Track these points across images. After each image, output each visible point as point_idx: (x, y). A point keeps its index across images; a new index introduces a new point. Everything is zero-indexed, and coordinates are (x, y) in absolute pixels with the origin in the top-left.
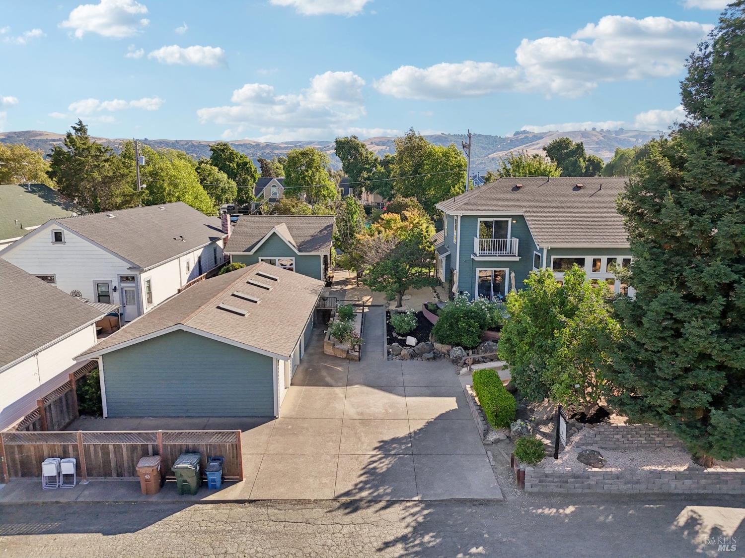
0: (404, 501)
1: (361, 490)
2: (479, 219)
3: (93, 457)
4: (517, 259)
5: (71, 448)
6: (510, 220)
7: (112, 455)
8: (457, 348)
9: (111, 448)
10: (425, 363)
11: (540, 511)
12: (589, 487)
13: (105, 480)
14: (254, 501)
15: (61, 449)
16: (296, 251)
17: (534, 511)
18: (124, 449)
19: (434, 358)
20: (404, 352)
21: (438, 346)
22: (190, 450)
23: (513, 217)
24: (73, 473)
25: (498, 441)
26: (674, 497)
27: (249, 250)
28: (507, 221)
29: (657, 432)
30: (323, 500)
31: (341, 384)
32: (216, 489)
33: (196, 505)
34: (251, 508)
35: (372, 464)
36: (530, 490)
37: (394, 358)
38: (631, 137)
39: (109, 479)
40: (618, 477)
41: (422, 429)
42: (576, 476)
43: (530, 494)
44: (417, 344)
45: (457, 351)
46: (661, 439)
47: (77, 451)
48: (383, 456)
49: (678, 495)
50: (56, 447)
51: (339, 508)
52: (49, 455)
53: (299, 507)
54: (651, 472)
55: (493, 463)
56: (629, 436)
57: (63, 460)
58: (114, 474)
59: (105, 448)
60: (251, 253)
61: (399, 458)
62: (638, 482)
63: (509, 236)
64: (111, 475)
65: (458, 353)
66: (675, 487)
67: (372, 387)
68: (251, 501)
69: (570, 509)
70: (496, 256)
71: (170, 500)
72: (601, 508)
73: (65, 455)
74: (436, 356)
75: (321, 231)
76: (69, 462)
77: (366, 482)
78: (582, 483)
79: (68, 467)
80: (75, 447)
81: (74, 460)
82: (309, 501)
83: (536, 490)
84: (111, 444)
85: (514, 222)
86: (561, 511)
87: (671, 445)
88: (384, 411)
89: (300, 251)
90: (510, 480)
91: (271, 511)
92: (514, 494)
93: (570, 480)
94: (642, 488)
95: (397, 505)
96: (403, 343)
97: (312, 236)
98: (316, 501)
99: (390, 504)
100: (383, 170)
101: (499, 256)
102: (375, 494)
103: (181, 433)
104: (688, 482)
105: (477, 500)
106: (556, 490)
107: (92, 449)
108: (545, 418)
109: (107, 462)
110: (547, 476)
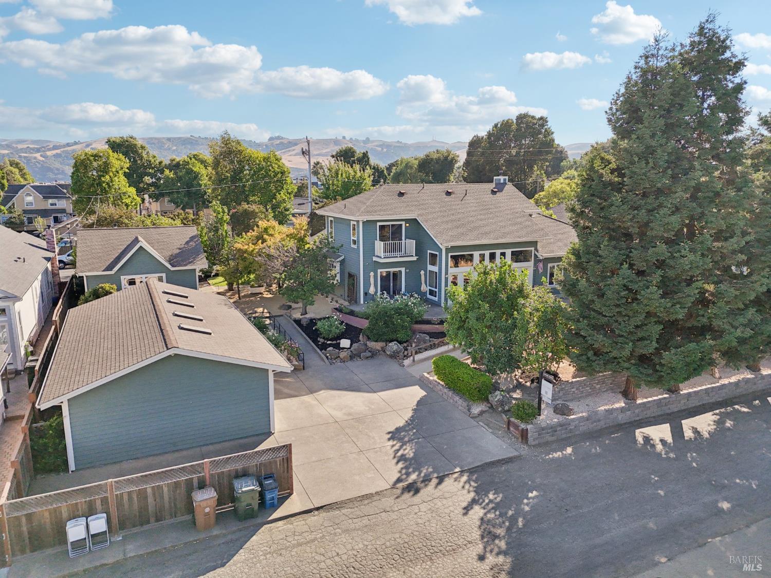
0: (448, 474)
1: (408, 474)
2: (379, 224)
3: (126, 506)
4: (415, 258)
5: (98, 503)
6: (403, 223)
7: (150, 500)
8: (393, 343)
9: (149, 491)
10: (365, 362)
11: (551, 456)
12: (571, 431)
13: (142, 529)
14: (322, 507)
15: (85, 507)
16: (169, 266)
17: (547, 457)
18: (165, 489)
19: (372, 357)
20: (343, 354)
21: (372, 344)
22: (240, 474)
23: (406, 221)
24: (104, 530)
25: (482, 413)
26: (624, 426)
27: (109, 268)
28: (401, 225)
29: (597, 381)
30: (383, 491)
31: (304, 393)
32: (275, 507)
33: (265, 526)
34: (323, 514)
35: (398, 452)
36: (533, 443)
37: (334, 361)
38: (377, 146)
39: (146, 527)
40: (587, 419)
41: (412, 416)
42: (561, 425)
43: (534, 446)
44: (351, 345)
45: (394, 346)
46: (599, 386)
47: (107, 503)
48: (401, 444)
49: (625, 424)
50: (79, 505)
51: (402, 493)
52: (69, 515)
53: (366, 502)
54: (606, 411)
55: (491, 430)
56: (581, 388)
57: (89, 519)
58: (152, 520)
59: (142, 494)
60: (112, 272)
61: (416, 442)
62: (599, 421)
63: (403, 238)
64: (148, 522)
65: (395, 347)
66: (622, 418)
67: (338, 390)
68: (318, 509)
69: (569, 450)
70: (397, 257)
71: (235, 528)
72: (588, 444)
73: (90, 512)
74: (374, 354)
75: (187, 243)
76: (98, 518)
77: (406, 468)
78: (566, 429)
79: (99, 524)
80: (104, 501)
81: (105, 515)
82: (372, 494)
83: (537, 442)
84: (148, 487)
85: (407, 225)
86: (564, 452)
87: (605, 389)
88: (368, 408)
89: (173, 266)
90: (513, 440)
91: (344, 511)
92: (524, 450)
93: (559, 428)
94: (602, 424)
95: (446, 479)
96: (337, 346)
97: (180, 249)
98: (377, 493)
99: (441, 480)
100: (172, 176)
101: (400, 257)
102: (422, 475)
103: (230, 458)
104: (629, 413)
105: (503, 460)
106: (550, 439)
107: (126, 497)
108: (511, 387)
109: (144, 508)
110: (543, 429)
